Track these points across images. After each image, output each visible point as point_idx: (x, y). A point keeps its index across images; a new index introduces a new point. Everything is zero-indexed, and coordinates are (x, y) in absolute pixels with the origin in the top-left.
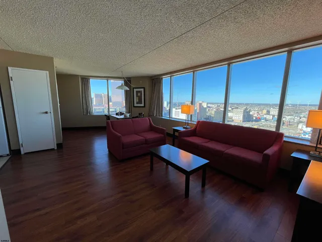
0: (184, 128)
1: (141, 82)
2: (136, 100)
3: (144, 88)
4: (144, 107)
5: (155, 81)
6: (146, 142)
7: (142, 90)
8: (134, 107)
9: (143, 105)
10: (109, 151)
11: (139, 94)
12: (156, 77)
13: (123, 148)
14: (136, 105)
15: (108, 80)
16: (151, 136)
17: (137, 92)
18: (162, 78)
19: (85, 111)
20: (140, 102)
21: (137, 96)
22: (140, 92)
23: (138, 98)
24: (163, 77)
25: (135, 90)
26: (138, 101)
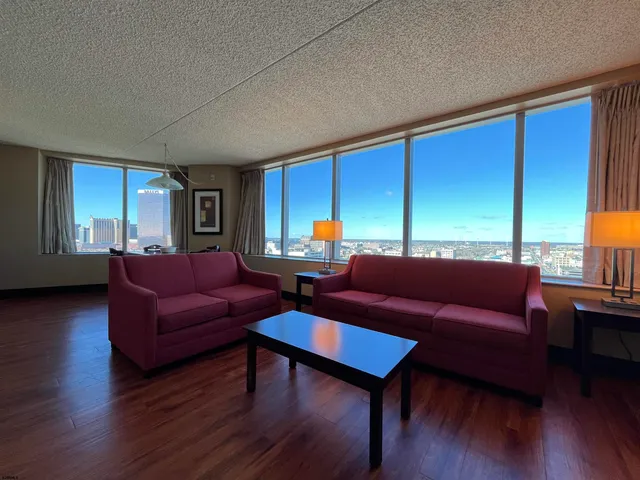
0: (321, 273)
1: (213, 176)
2: (200, 217)
3: (221, 191)
4: (221, 233)
5: (247, 176)
6: (231, 310)
7: (216, 194)
8: (195, 233)
9: (217, 229)
10: (114, 347)
11: (208, 205)
12: (249, 168)
13: (159, 333)
14: (198, 229)
15: (125, 169)
16: (243, 295)
17: (203, 199)
18: (263, 170)
19: (49, 244)
20: (210, 222)
21: (203, 207)
22: (212, 199)
23: (204, 213)
24: (266, 166)
25: (198, 195)
26: (204, 220)
